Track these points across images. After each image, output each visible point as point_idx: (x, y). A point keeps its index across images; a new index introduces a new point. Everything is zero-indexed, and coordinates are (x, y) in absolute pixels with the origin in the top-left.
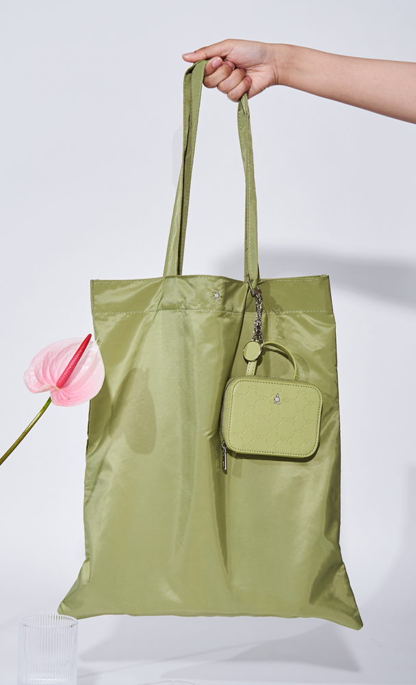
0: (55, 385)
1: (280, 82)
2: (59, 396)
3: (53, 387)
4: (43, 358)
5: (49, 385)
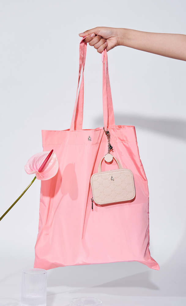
0: (37, 171)
1: (120, 44)
2: (39, 176)
3: (37, 172)
4: (33, 160)
5: (35, 171)
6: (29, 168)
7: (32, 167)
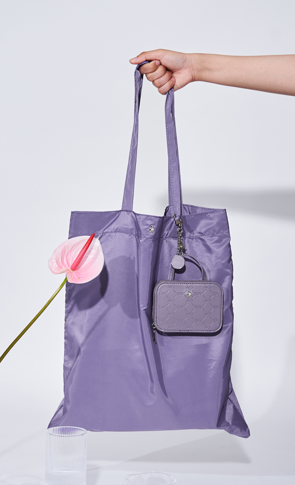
6: (56, 264)
7: (61, 262)
